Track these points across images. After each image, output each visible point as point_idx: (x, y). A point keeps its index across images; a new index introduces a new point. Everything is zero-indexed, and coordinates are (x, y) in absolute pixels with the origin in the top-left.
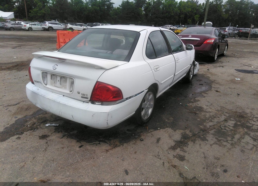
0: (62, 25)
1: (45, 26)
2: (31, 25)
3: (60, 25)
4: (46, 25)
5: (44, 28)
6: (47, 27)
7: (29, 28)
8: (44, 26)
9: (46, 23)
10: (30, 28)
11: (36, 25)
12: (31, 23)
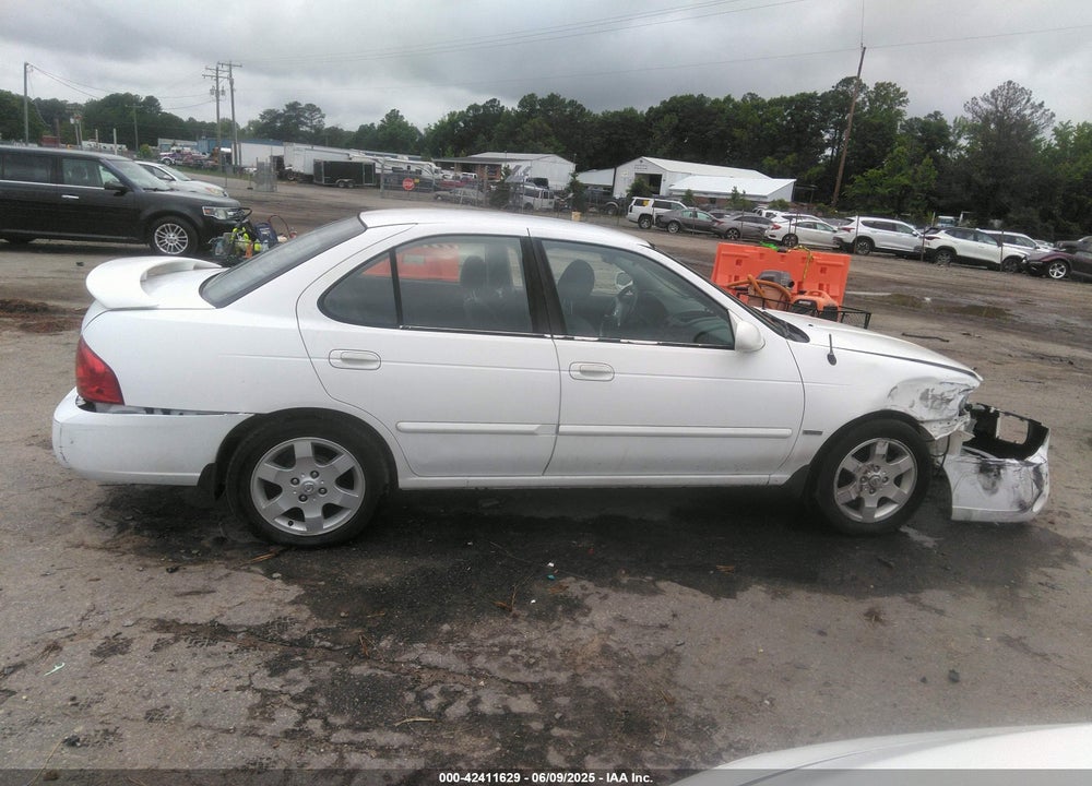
0: (915, 236)
1: (846, 233)
2: (797, 225)
3: (911, 232)
4: (848, 230)
5: (841, 240)
6: (849, 237)
7: (786, 236)
8: (842, 235)
9: (852, 221)
10: (790, 235)
11: (815, 228)
12: (797, 218)
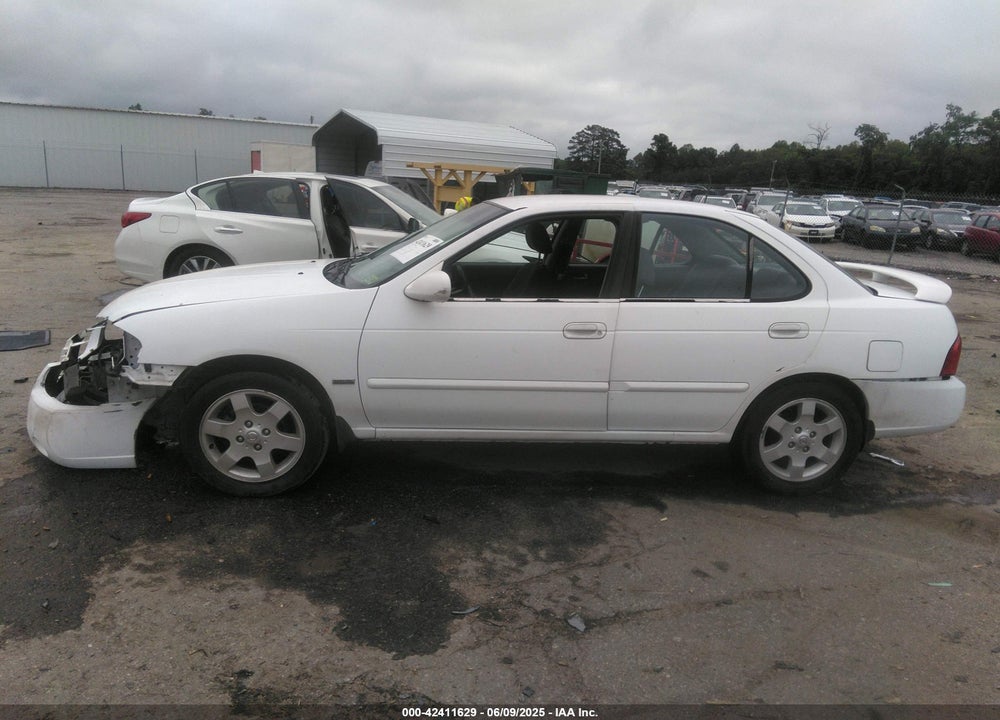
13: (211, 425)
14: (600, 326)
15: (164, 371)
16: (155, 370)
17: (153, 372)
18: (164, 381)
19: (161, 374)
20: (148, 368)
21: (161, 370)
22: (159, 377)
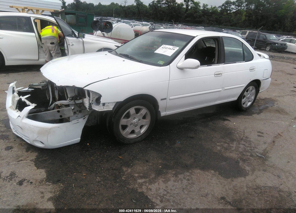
13: (123, 121)
14: (221, 72)
15: (109, 105)
16: (106, 105)
17: (105, 105)
18: (109, 108)
19: (108, 106)
20: (104, 104)
21: (108, 105)
22: (107, 107)
